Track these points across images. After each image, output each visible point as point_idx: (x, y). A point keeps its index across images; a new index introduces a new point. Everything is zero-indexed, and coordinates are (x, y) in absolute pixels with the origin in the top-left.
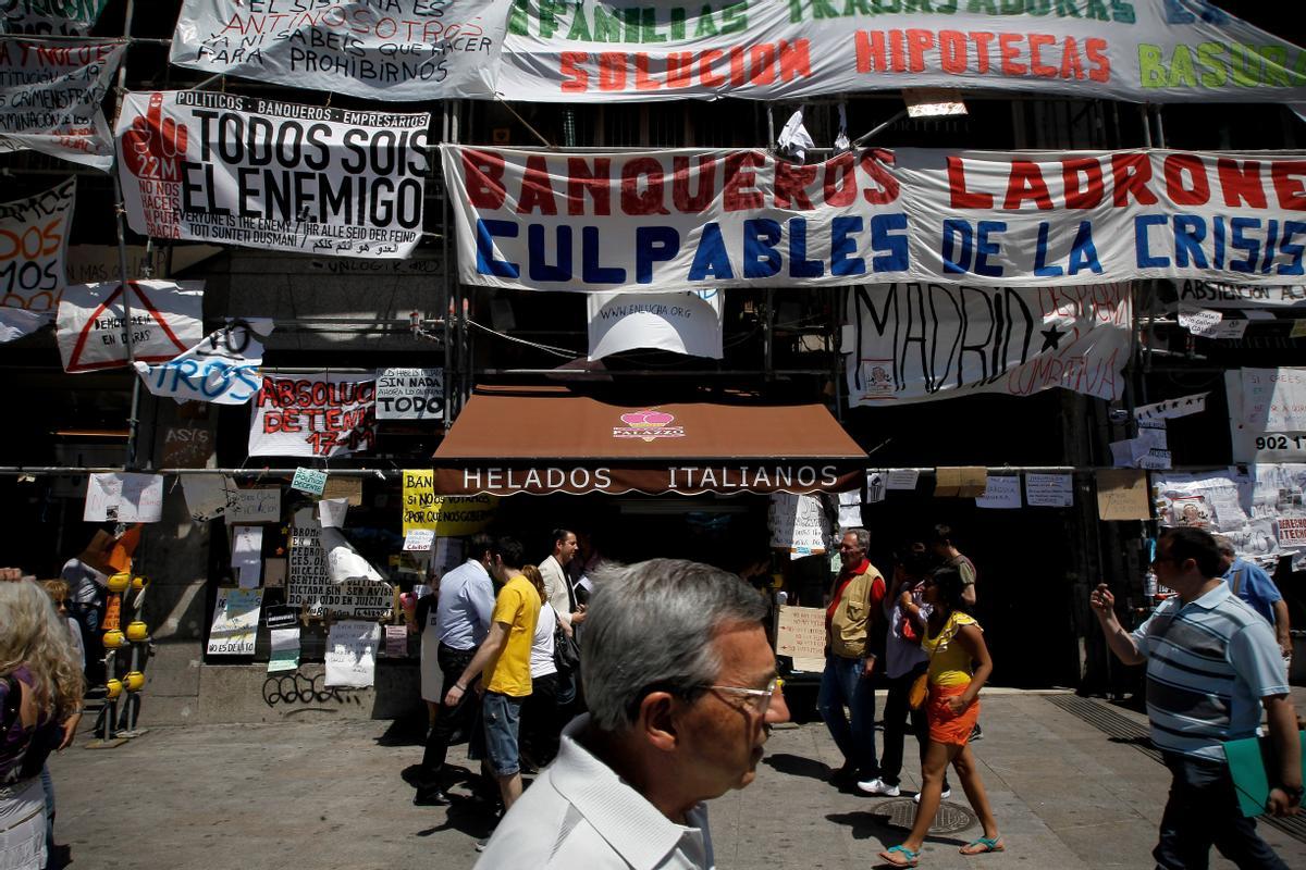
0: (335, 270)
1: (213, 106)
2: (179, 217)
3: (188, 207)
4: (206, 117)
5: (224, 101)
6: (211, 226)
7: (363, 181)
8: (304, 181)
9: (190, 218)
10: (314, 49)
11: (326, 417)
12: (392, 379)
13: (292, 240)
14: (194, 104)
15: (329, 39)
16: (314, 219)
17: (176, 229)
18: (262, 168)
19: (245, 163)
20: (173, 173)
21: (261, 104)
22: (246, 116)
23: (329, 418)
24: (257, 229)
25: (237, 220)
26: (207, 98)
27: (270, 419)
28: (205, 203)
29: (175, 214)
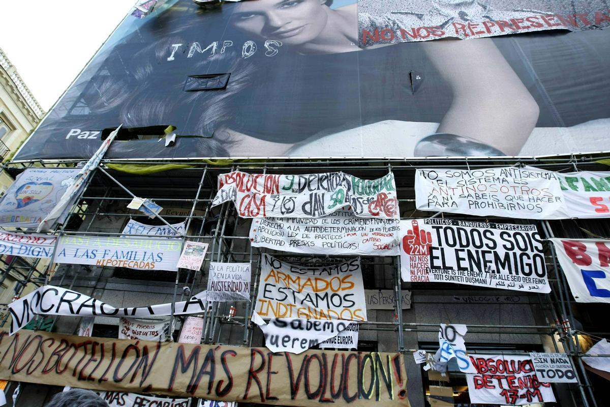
0: (466, 301)
1: (440, 224)
2: (429, 271)
3: (433, 267)
4: (438, 229)
5: (444, 222)
6: (444, 275)
7: (515, 254)
8: (486, 255)
9: (434, 272)
10: (477, 200)
11: (507, 380)
12: (540, 359)
13: (485, 282)
14: (432, 224)
15: (483, 196)
16: (493, 272)
17: (427, 277)
18: (466, 249)
19: (458, 247)
20: (425, 252)
21: (460, 222)
22: (455, 227)
23: (509, 381)
24: (467, 276)
25: (457, 272)
26: (437, 221)
27: (477, 380)
28: (441, 265)
29: (427, 270)
